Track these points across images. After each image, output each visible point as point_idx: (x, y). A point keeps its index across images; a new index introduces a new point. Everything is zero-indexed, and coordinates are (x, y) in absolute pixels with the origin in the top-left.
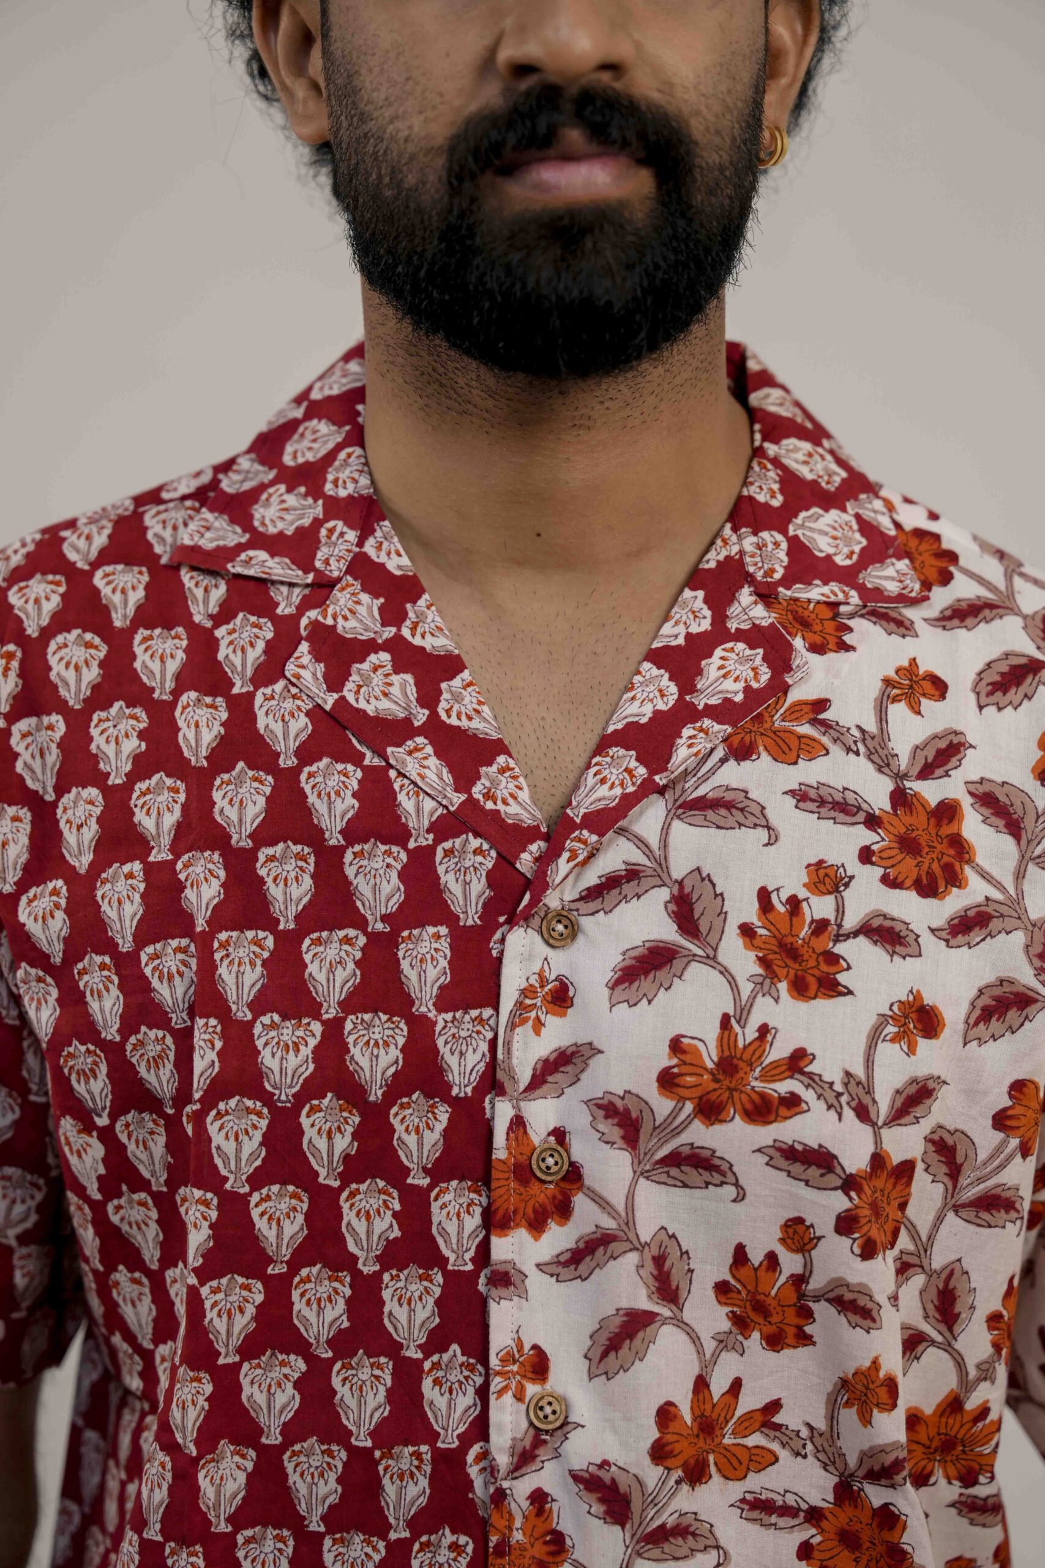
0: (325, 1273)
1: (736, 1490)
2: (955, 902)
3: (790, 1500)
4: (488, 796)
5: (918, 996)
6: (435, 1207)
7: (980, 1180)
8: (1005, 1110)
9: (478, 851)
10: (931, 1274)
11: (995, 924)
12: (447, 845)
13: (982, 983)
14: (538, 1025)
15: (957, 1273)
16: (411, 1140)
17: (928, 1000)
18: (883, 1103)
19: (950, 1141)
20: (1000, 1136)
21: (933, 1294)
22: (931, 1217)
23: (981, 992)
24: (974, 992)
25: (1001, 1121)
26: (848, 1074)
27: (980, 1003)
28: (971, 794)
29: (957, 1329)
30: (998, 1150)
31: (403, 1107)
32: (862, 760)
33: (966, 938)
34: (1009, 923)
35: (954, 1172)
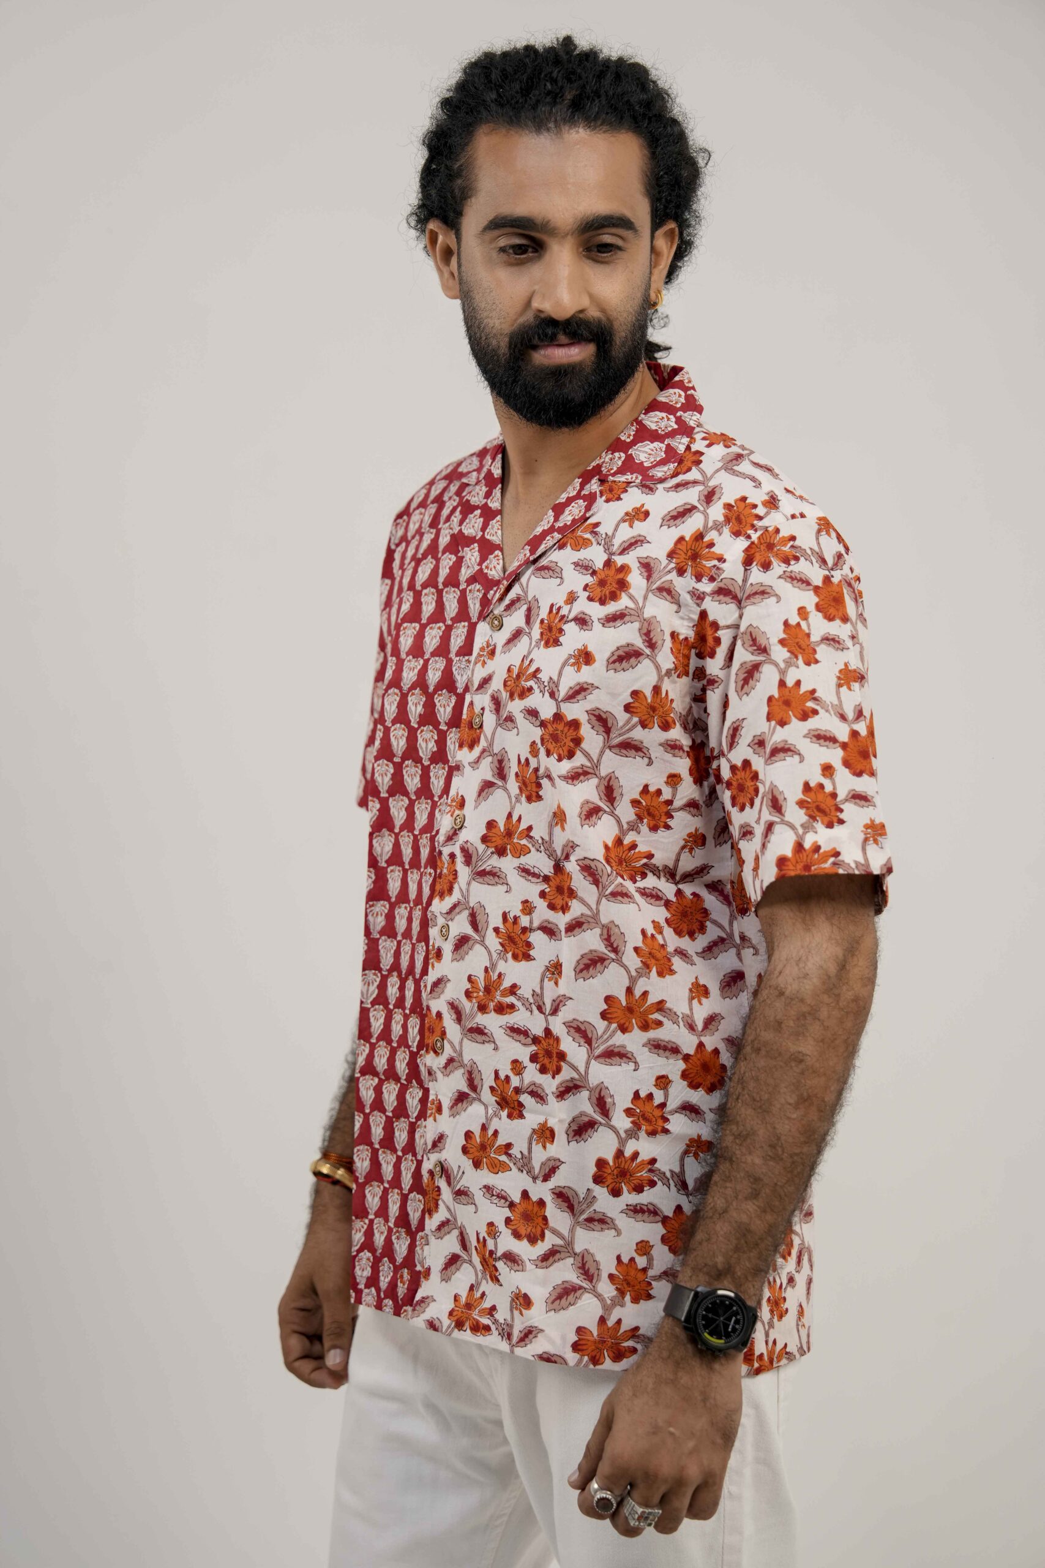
0: (413, 764)
1: (516, 862)
2: (612, 608)
3: (536, 871)
4: (487, 567)
5: (586, 647)
6: (448, 738)
7: (620, 735)
8: (630, 703)
9: (479, 591)
10: (601, 778)
11: (627, 618)
12: (470, 588)
13: (619, 645)
14: (484, 663)
15: (613, 778)
16: (442, 710)
17: (589, 649)
18: (563, 692)
19: (604, 716)
20: (628, 715)
21: (602, 788)
22: (598, 751)
23: (618, 649)
24: (614, 648)
25: (627, 708)
26: (551, 678)
27: (617, 654)
28: (640, 562)
29: (615, 804)
30: (628, 721)
31: (439, 695)
32: (601, 547)
33: (614, 624)
34: (633, 618)
35: (608, 731)
